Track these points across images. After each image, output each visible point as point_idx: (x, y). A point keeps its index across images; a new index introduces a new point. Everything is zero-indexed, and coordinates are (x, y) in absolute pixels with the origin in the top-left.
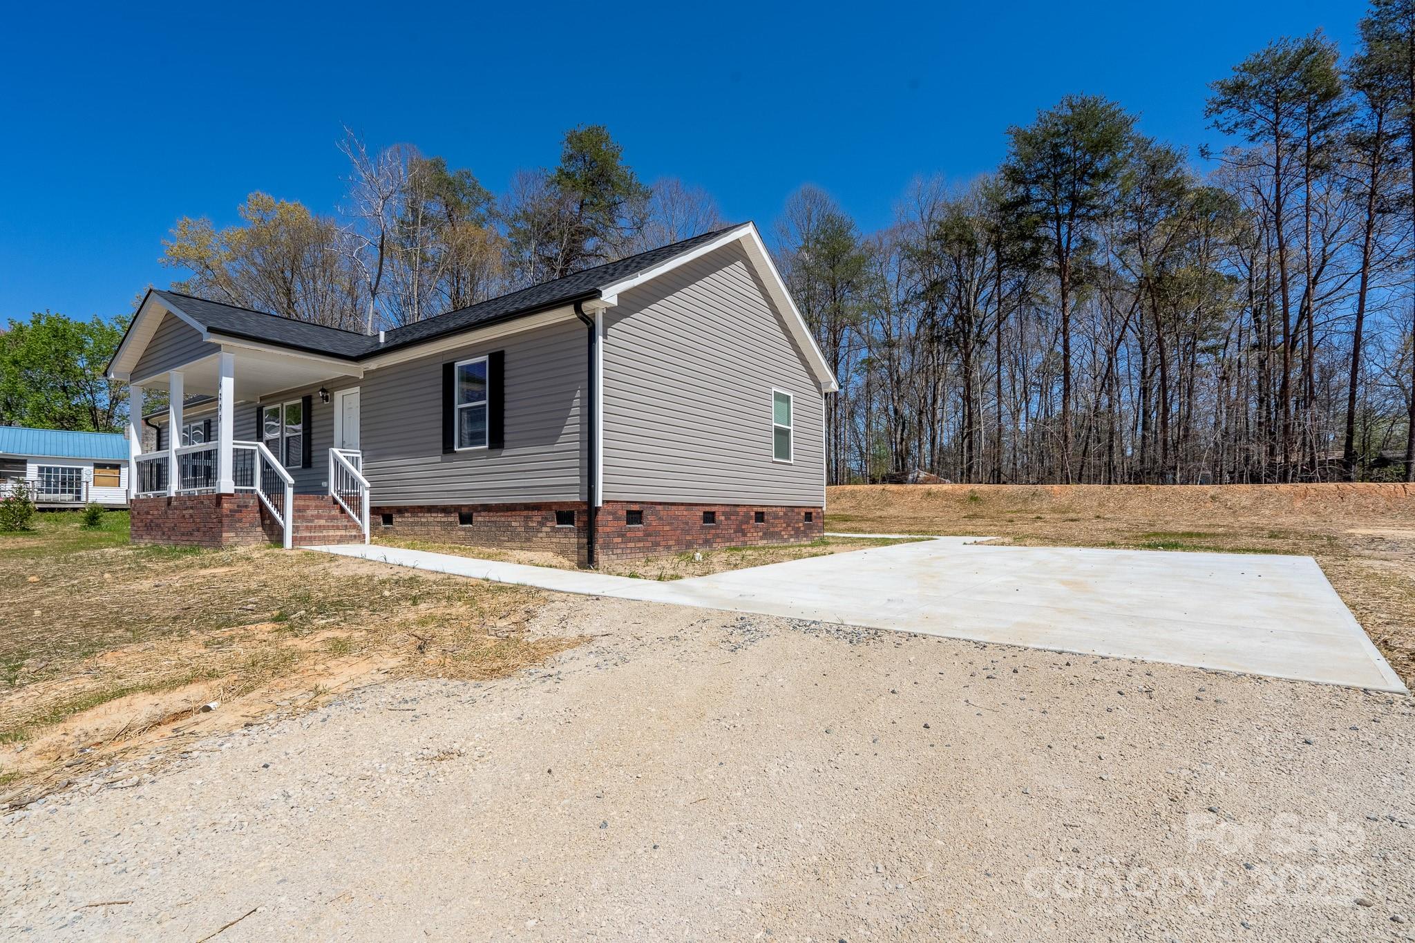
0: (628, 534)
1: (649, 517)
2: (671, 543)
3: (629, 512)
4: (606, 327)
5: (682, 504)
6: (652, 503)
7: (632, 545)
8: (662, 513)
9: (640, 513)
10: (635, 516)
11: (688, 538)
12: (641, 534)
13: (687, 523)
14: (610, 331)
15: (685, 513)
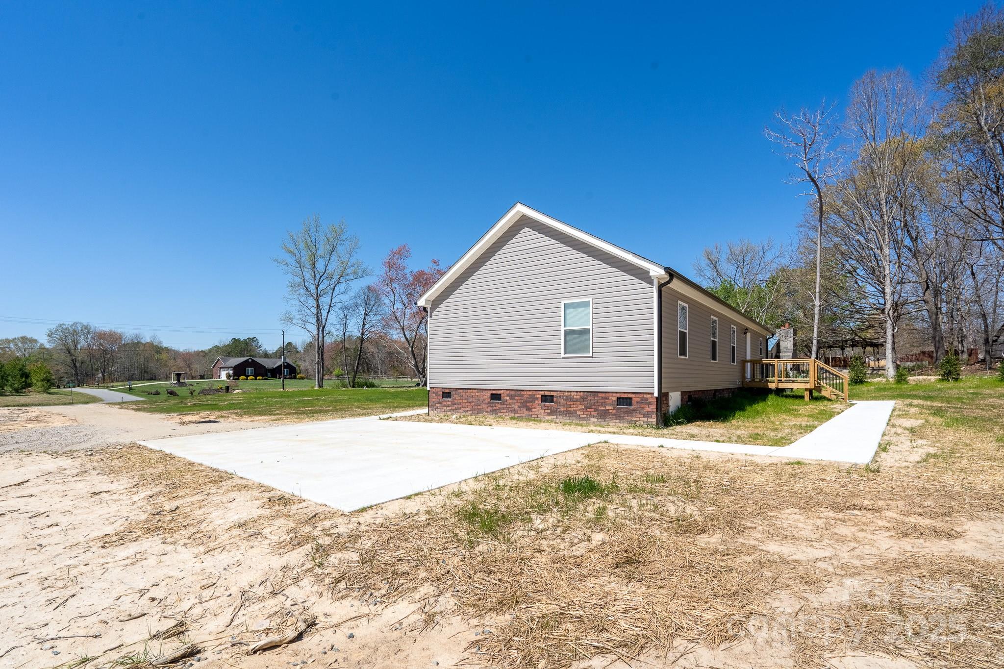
0: (443, 403)
1: (454, 395)
2: (467, 409)
3: (443, 393)
4: (431, 313)
5: (475, 389)
6: (456, 389)
7: (445, 408)
8: (462, 394)
9: (450, 393)
10: (447, 394)
11: (479, 407)
12: (449, 403)
13: (478, 400)
14: (433, 314)
15: (477, 394)
